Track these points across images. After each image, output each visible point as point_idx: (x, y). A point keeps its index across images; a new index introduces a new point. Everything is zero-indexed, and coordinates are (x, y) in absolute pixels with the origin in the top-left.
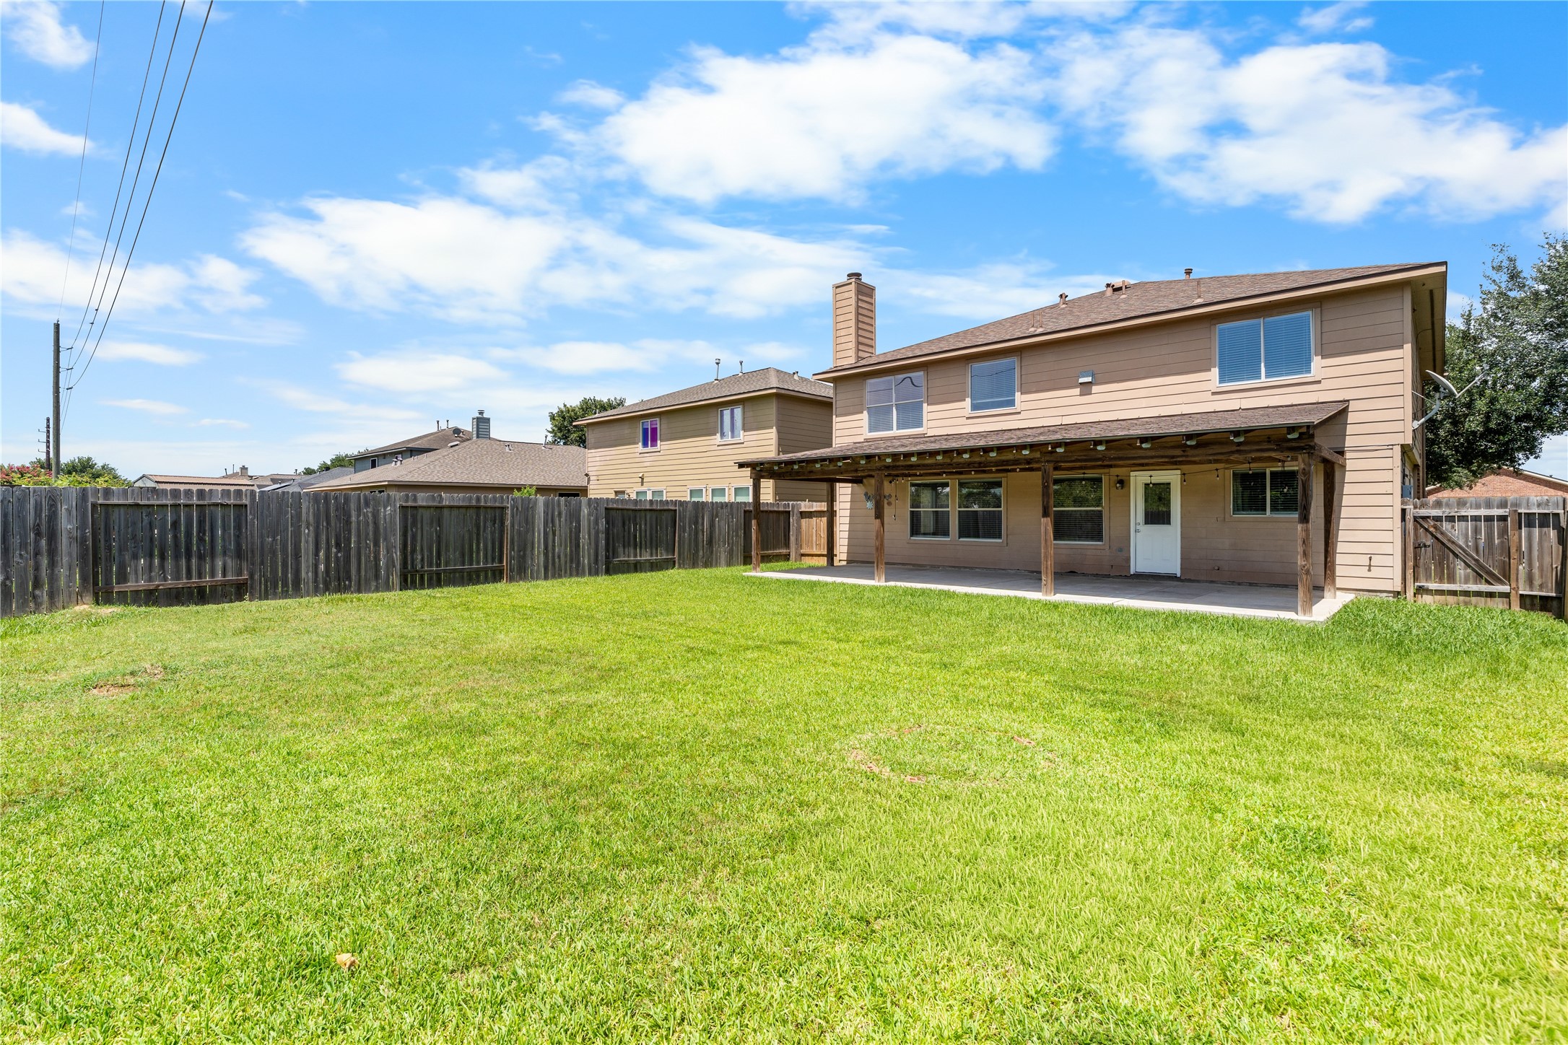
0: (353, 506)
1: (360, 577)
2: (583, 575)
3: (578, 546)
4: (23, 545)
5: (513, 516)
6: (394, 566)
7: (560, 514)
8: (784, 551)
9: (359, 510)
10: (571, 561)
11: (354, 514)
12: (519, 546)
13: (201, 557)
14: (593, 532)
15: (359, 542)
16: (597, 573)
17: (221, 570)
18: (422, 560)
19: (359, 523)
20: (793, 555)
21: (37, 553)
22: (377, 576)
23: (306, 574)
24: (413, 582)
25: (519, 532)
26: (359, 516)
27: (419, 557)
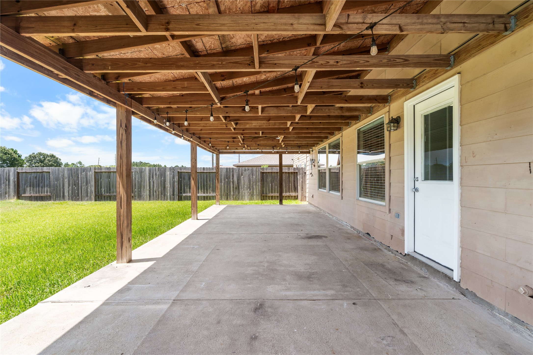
0: (79, 172)
1: (82, 195)
2: (167, 200)
3: (165, 187)
4: (4, 183)
5: (135, 175)
6: (93, 193)
7: (156, 174)
8: (293, 194)
9: (81, 173)
10: (162, 194)
11: (80, 174)
12: (138, 187)
13: (42, 187)
14: (172, 181)
15: (81, 183)
16: (174, 199)
17: (46, 192)
18: (104, 191)
19: (81, 177)
20: (300, 197)
21: (6, 185)
22: (87, 196)
23: (66, 194)
24: (101, 199)
25: (138, 182)
26: (81, 175)
27: (103, 190)
